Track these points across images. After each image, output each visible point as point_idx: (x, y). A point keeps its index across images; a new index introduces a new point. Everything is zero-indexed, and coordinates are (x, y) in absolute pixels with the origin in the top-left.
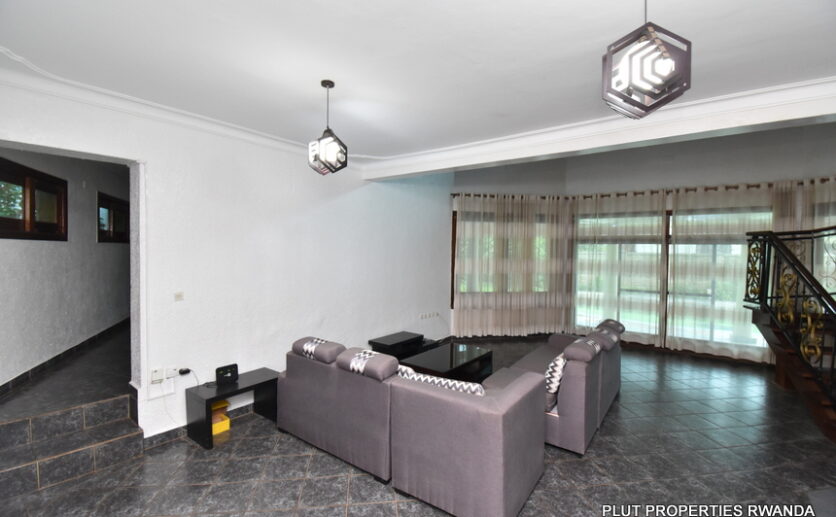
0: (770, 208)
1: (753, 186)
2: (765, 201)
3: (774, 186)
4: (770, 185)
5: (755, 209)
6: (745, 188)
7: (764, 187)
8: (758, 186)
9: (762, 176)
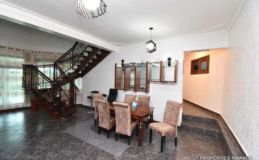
0: (23, 58)
1: (18, 50)
2: (21, 55)
3: (25, 51)
4: (24, 51)
5: (18, 57)
6: (16, 49)
7: (22, 50)
8: (20, 50)
9: (22, 47)
